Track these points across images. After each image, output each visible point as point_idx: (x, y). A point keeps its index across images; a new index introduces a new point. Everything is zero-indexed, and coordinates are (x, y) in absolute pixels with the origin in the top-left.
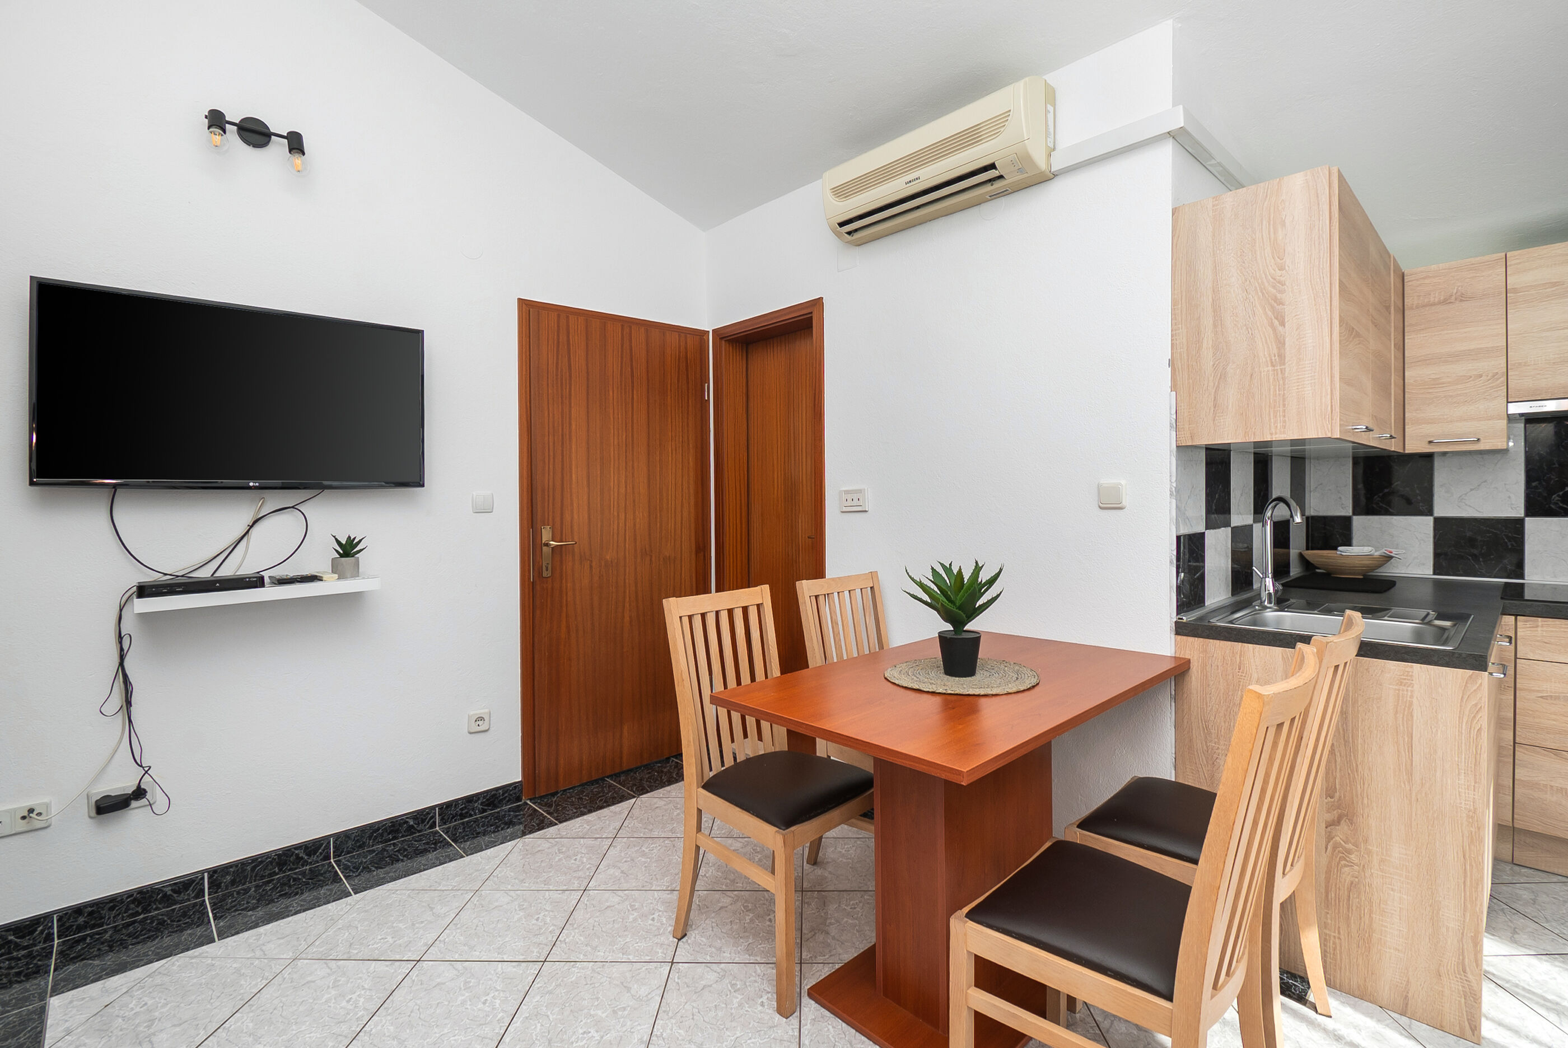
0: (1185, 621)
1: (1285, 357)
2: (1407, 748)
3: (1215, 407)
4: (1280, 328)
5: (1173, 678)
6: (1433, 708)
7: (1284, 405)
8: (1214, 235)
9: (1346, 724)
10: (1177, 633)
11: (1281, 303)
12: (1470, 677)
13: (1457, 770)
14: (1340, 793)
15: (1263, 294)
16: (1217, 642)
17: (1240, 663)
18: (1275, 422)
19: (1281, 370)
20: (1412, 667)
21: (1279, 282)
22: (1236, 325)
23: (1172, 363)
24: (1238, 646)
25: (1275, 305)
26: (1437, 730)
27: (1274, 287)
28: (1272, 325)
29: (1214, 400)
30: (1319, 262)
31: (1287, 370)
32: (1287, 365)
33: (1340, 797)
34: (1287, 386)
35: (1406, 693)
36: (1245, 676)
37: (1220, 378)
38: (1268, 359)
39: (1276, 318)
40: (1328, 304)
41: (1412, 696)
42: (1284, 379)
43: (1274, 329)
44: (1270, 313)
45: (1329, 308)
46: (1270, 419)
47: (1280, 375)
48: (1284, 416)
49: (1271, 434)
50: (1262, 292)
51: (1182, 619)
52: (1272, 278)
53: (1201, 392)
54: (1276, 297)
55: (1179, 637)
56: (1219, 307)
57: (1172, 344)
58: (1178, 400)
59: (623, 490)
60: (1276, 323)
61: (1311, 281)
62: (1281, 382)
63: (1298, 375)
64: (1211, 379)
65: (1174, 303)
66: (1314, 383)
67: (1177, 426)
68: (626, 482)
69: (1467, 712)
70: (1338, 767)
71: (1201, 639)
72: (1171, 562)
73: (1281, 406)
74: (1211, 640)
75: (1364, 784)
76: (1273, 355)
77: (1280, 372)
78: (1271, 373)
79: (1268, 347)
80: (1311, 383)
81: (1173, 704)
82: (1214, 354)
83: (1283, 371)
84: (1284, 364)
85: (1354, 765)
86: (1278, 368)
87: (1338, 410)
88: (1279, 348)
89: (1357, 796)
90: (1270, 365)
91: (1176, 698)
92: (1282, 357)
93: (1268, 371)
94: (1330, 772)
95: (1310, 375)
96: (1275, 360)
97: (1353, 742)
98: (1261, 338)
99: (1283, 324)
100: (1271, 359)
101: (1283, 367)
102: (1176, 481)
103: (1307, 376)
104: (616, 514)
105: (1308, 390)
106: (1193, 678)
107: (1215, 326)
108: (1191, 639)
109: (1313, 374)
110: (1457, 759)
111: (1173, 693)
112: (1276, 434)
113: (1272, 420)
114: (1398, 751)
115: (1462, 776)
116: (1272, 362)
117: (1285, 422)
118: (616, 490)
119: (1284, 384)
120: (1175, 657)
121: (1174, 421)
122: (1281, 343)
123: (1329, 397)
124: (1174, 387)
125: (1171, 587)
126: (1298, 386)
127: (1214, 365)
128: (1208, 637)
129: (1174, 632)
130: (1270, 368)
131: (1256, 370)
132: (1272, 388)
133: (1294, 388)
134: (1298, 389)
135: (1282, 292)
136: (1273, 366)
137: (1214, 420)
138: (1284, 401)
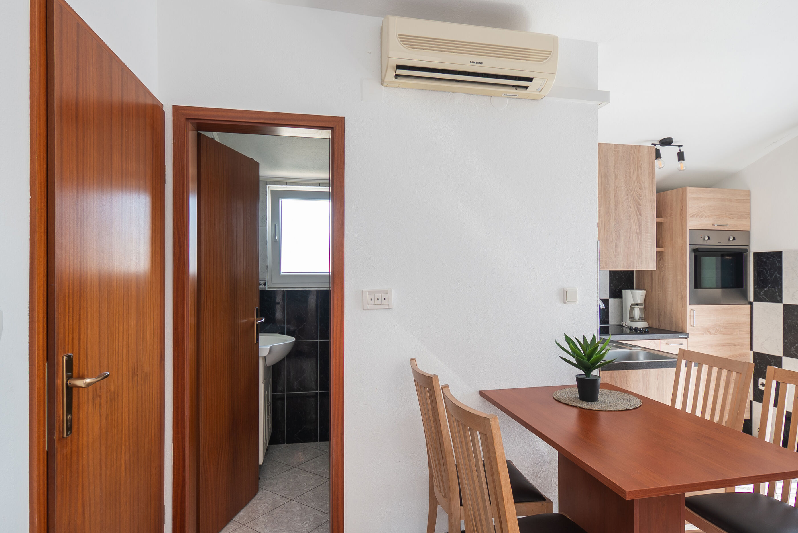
1: (641, 230)
3: (615, 251)
4: (640, 216)
8: (615, 163)
11: (640, 205)
15: (634, 199)
18: (638, 261)
19: (640, 236)
21: (639, 195)
22: (623, 211)
23: (598, 225)
25: (638, 205)
27: (637, 196)
28: (637, 215)
29: (615, 247)
30: (653, 189)
34: (642, 244)
37: (618, 237)
38: (635, 230)
39: (638, 211)
42: (641, 241)
43: (638, 217)
44: (636, 209)
46: (636, 260)
47: (640, 239)
48: (641, 259)
49: (637, 267)
50: (633, 197)
52: (637, 192)
53: (610, 242)
54: (638, 201)
56: (617, 200)
57: (598, 216)
58: (601, 245)
60: (638, 213)
61: (650, 197)
63: (646, 240)
64: (614, 236)
65: (599, 193)
67: (600, 259)
73: (640, 254)
76: (637, 229)
78: (636, 237)
79: (636, 225)
80: (650, 244)
82: (615, 224)
83: (641, 237)
86: (639, 235)
88: (639, 226)
90: (636, 233)
92: (640, 230)
93: (635, 236)
95: (650, 241)
98: (633, 220)
100: (636, 231)
101: (641, 235)
103: (648, 241)
105: (649, 248)
107: (616, 210)
116: (637, 232)
117: (641, 261)
119: (641, 243)
121: (599, 257)
122: (640, 224)
124: (599, 238)
126: (646, 245)
127: (615, 229)
130: (636, 235)
131: (631, 235)
132: (637, 244)
133: (645, 246)
134: (646, 246)
135: (640, 199)
136: (637, 234)
137: (615, 258)
138: (641, 252)
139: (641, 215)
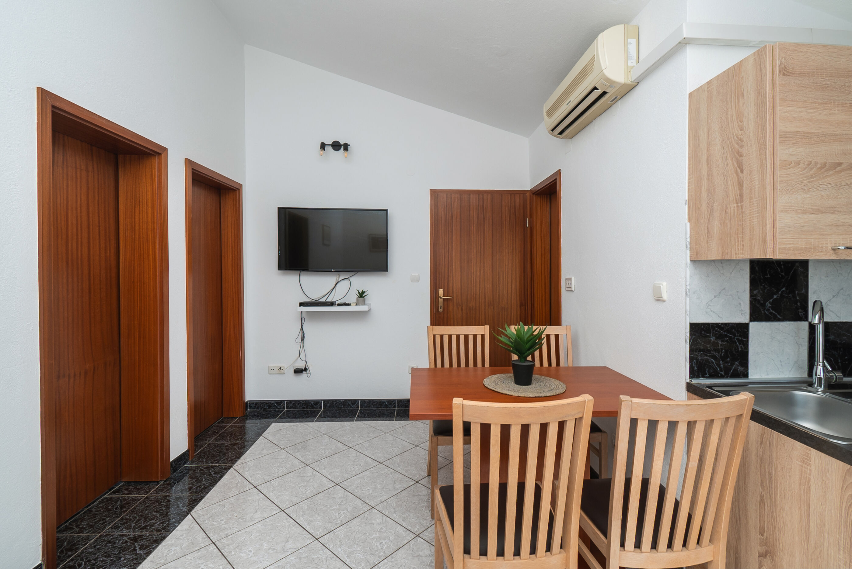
1: (743, 196)
2: (806, 515)
3: (708, 234)
4: (741, 174)
6: (823, 489)
7: (743, 232)
8: (708, 109)
9: (771, 483)
10: (688, 390)
11: (741, 156)
12: (848, 470)
13: (838, 546)
14: (767, 534)
15: (732, 150)
18: (738, 245)
19: (741, 205)
20: (810, 450)
21: (740, 140)
22: (718, 173)
23: (688, 202)
25: (739, 157)
26: (825, 507)
27: (738, 144)
28: (736, 172)
29: (708, 229)
30: (762, 122)
31: (744, 206)
32: (744, 202)
33: (767, 537)
34: (744, 218)
35: (806, 470)
37: (710, 213)
38: (734, 198)
39: (739, 167)
41: (810, 474)
42: (743, 213)
43: (738, 175)
44: (735, 164)
46: (735, 244)
47: (740, 210)
48: (743, 241)
49: (736, 254)
50: (731, 148)
51: (691, 382)
52: (737, 137)
53: (701, 223)
54: (739, 151)
55: (688, 393)
56: (710, 161)
57: (688, 189)
58: (691, 228)
59: (478, 274)
60: (739, 170)
61: (757, 137)
62: (741, 215)
63: (750, 210)
64: (706, 213)
66: (759, 215)
67: (690, 246)
68: (480, 270)
69: (845, 500)
70: (766, 514)
72: (686, 341)
73: (741, 234)
75: (780, 533)
76: (737, 195)
77: (740, 208)
78: (736, 208)
79: (734, 189)
80: (757, 216)
82: (708, 195)
83: (742, 206)
85: (775, 516)
86: (740, 204)
87: (777, 237)
88: (740, 190)
89: (776, 540)
90: (735, 203)
92: (741, 196)
93: (734, 207)
94: (762, 516)
95: (756, 210)
96: (738, 198)
97: (775, 498)
98: (731, 183)
100: (736, 199)
101: (742, 204)
103: (754, 210)
104: (475, 285)
105: (755, 222)
107: (708, 175)
109: (758, 209)
110: (838, 536)
112: (738, 254)
113: (736, 244)
114: (801, 515)
115: (841, 553)
116: (736, 201)
117: (743, 245)
118: (475, 273)
119: (743, 217)
121: (688, 243)
122: (741, 186)
124: (689, 219)
125: (686, 358)
126: (750, 218)
127: (707, 203)
129: (686, 389)
130: (735, 205)
131: (728, 206)
132: (736, 219)
133: (748, 220)
134: (750, 220)
135: (742, 147)
136: (737, 203)
137: (707, 243)
138: (743, 230)
139: (742, 171)
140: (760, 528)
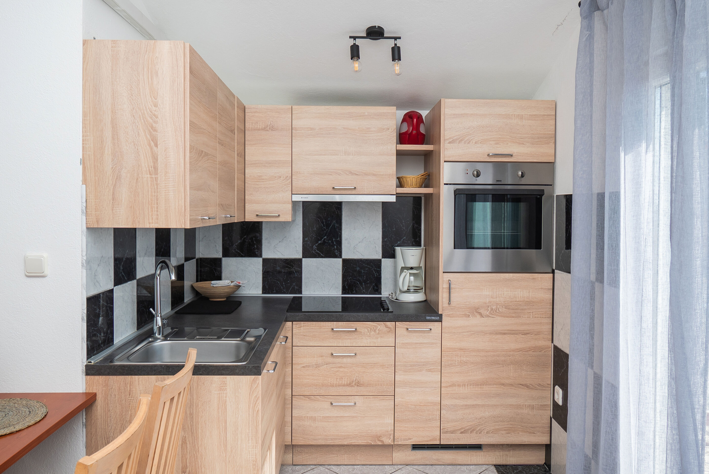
0: (92, 364)
1: (158, 169)
2: (224, 430)
3: (113, 200)
4: (155, 148)
5: (84, 410)
6: (236, 402)
7: (157, 203)
8: (112, 69)
9: (193, 422)
10: (87, 374)
11: (155, 130)
12: (253, 380)
13: (248, 438)
14: (189, 469)
15: (144, 122)
16: (115, 377)
17: (130, 390)
18: (152, 215)
19: (156, 178)
20: (226, 378)
21: (154, 115)
22: (127, 140)
23: (83, 162)
24: (129, 378)
25: (152, 131)
26: (238, 416)
27: (151, 118)
28: (150, 145)
29: (113, 195)
30: (178, 106)
31: (159, 178)
32: (159, 174)
33: (189, 471)
34: (159, 190)
35: (223, 395)
36: (133, 400)
37: (117, 178)
38: (147, 169)
39: (153, 141)
40: (183, 137)
41: (226, 397)
42: (157, 185)
43: (151, 149)
44: (149, 136)
45: (183, 139)
47: (155, 182)
48: (157, 211)
49: (150, 223)
50: (143, 119)
51: (90, 362)
52: (150, 111)
53: (103, 188)
54: (152, 125)
55: (89, 377)
56: (116, 124)
57: (83, 147)
58: (88, 191)
60: (152, 144)
61: (173, 119)
62: (155, 187)
63: (165, 183)
64: (111, 178)
65: (85, 115)
66: (175, 190)
67: (87, 212)
69: (252, 401)
70: (188, 452)
71: (104, 377)
72: (83, 319)
74: (111, 377)
75: (202, 459)
76: (150, 167)
77: (154, 180)
78: (149, 179)
79: (148, 161)
80: (173, 190)
81: (84, 430)
82: (113, 160)
83: (156, 179)
84: (157, 174)
85: (197, 447)
87: (188, 209)
88: (154, 162)
89: (198, 467)
90: (148, 173)
91: (86, 425)
92: (156, 168)
93: (147, 177)
94: (184, 456)
95: (172, 184)
96: (152, 170)
97: (196, 432)
98: (143, 153)
99: (156, 145)
100: (149, 170)
101: (157, 176)
102: (86, 255)
103: (170, 184)
105: (171, 195)
106: (99, 407)
107: (113, 138)
108: (97, 377)
109: (174, 184)
110: (248, 431)
111: (84, 421)
112: (152, 223)
113: (150, 213)
114: (220, 433)
115: (250, 441)
116: (150, 172)
117: (157, 215)
119: (157, 188)
120: (86, 393)
121: (84, 208)
122: (155, 159)
123: (183, 200)
124: (85, 181)
125: (82, 338)
126: (165, 191)
127: (112, 168)
128: (109, 374)
129: (84, 374)
130: (149, 176)
131: (140, 175)
132: (150, 190)
133: (163, 192)
134: (165, 193)
135: (156, 122)
136: (151, 174)
137: (113, 210)
138: (157, 200)
140: (182, 467)
